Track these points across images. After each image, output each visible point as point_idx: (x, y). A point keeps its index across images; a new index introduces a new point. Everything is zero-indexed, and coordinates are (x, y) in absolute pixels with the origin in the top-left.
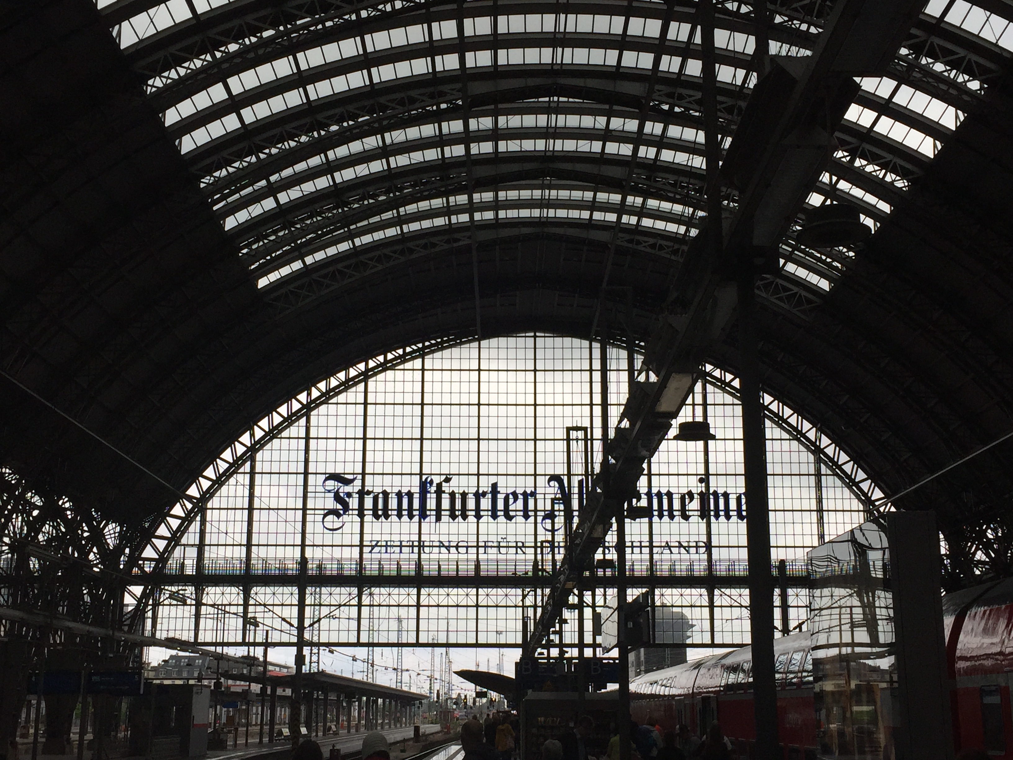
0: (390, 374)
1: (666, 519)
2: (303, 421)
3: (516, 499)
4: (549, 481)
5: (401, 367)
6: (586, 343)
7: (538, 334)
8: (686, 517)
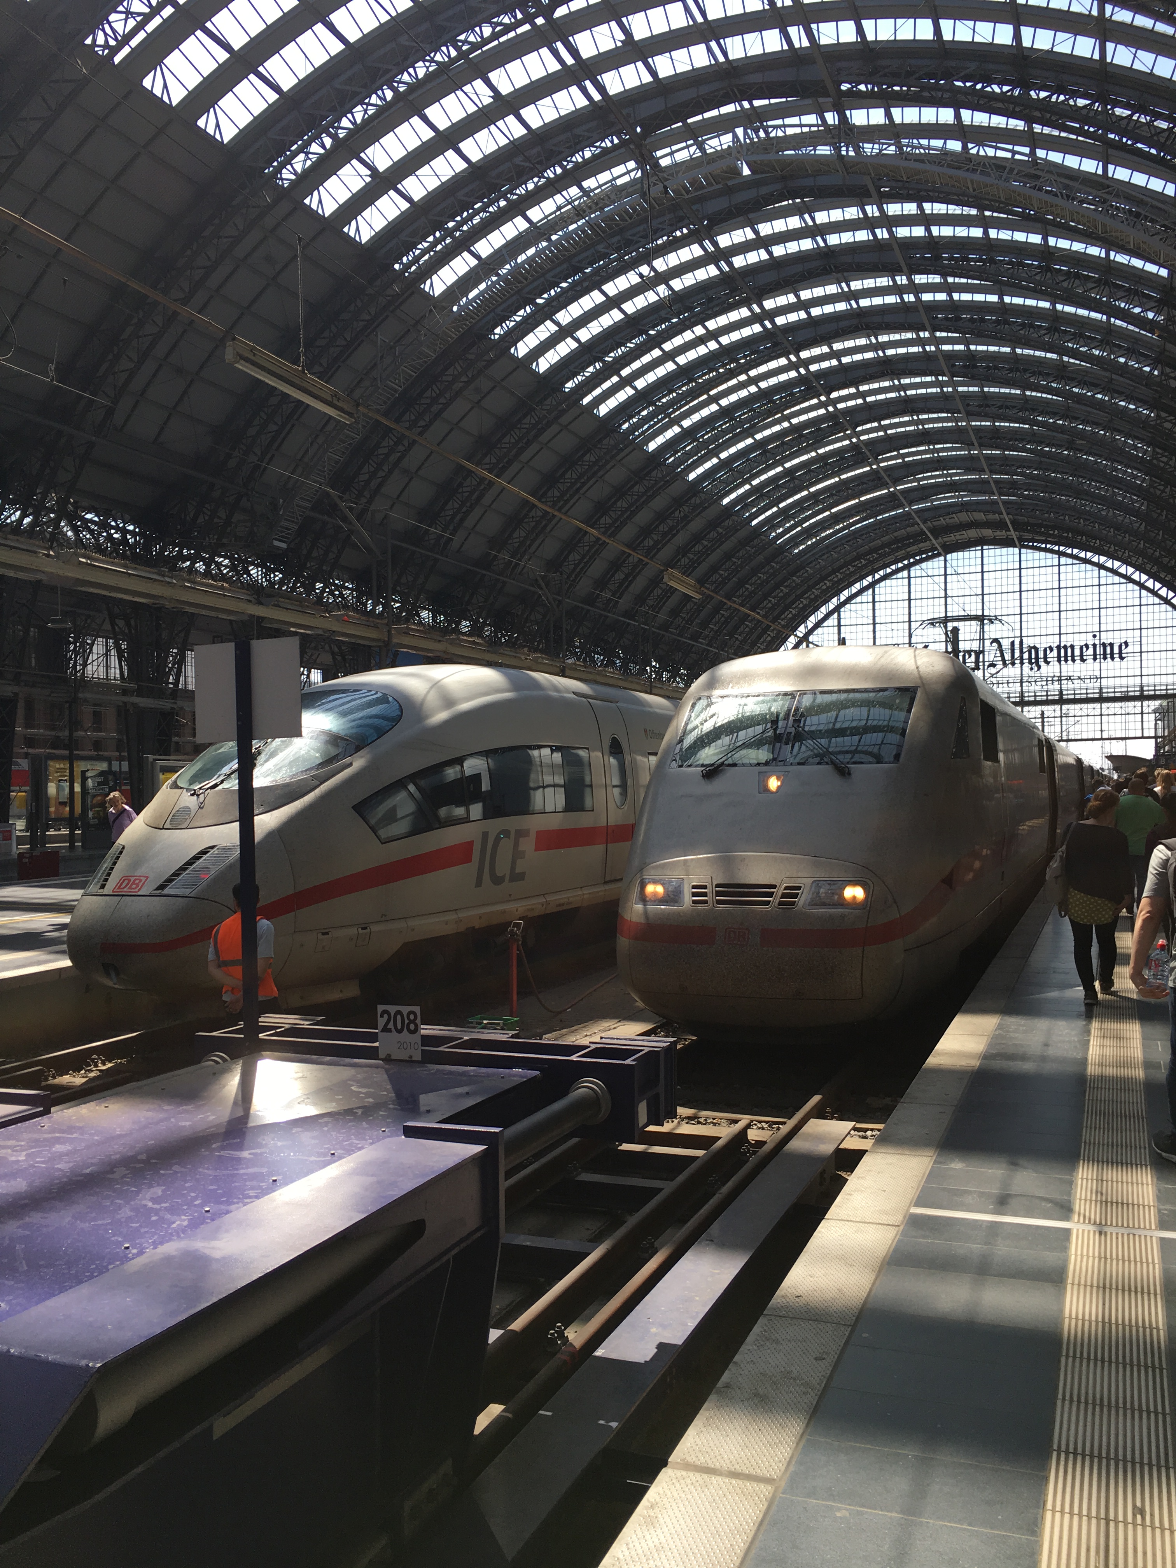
0: (888, 582)
1: (1070, 662)
2: (836, 615)
3: (970, 656)
4: (991, 643)
5: (895, 577)
6: (1016, 550)
7: (985, 547)
8: (1083, 660)
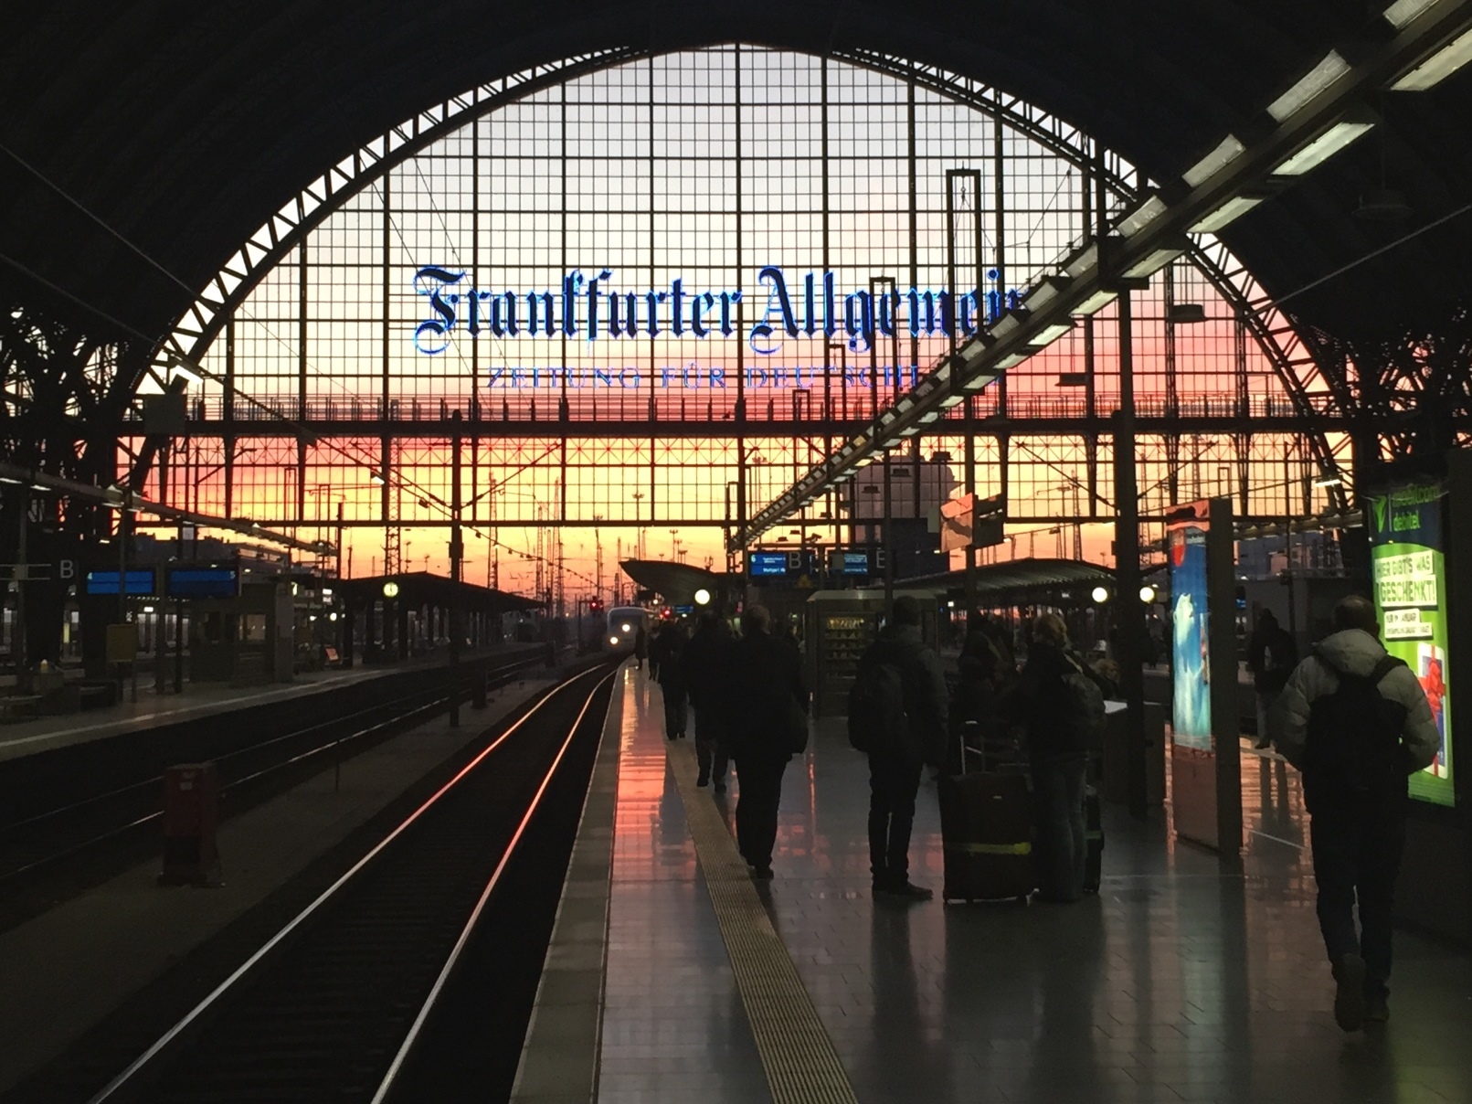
0: (511, 109)
2: (378, 184)
5: (529, 98)
6: (816, 61)
7: (742, 47)
